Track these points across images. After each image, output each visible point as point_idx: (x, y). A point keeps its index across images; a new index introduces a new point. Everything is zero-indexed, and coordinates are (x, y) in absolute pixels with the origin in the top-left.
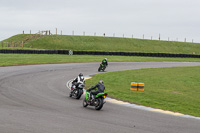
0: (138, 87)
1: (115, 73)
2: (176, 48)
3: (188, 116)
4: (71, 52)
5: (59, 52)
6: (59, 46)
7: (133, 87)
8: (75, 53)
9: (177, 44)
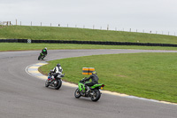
0: (89, 71)
1: (69, 59)
2: (122, 37)
3: (132, 97)
4: (29, 41)
5: (19, 41)
6: (18, 35)
7: (85, 71)
8: (33, 42)
9: (123, 33)
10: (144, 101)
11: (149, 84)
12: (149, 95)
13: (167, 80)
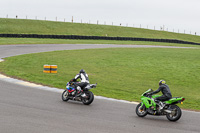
0: (51, 69)
2: (88, 30)
3: (100, 97)
7: (46, 69)
10: (113, 102)
11: (119, 83)
12: (119, 96)
13: (138, 78)
